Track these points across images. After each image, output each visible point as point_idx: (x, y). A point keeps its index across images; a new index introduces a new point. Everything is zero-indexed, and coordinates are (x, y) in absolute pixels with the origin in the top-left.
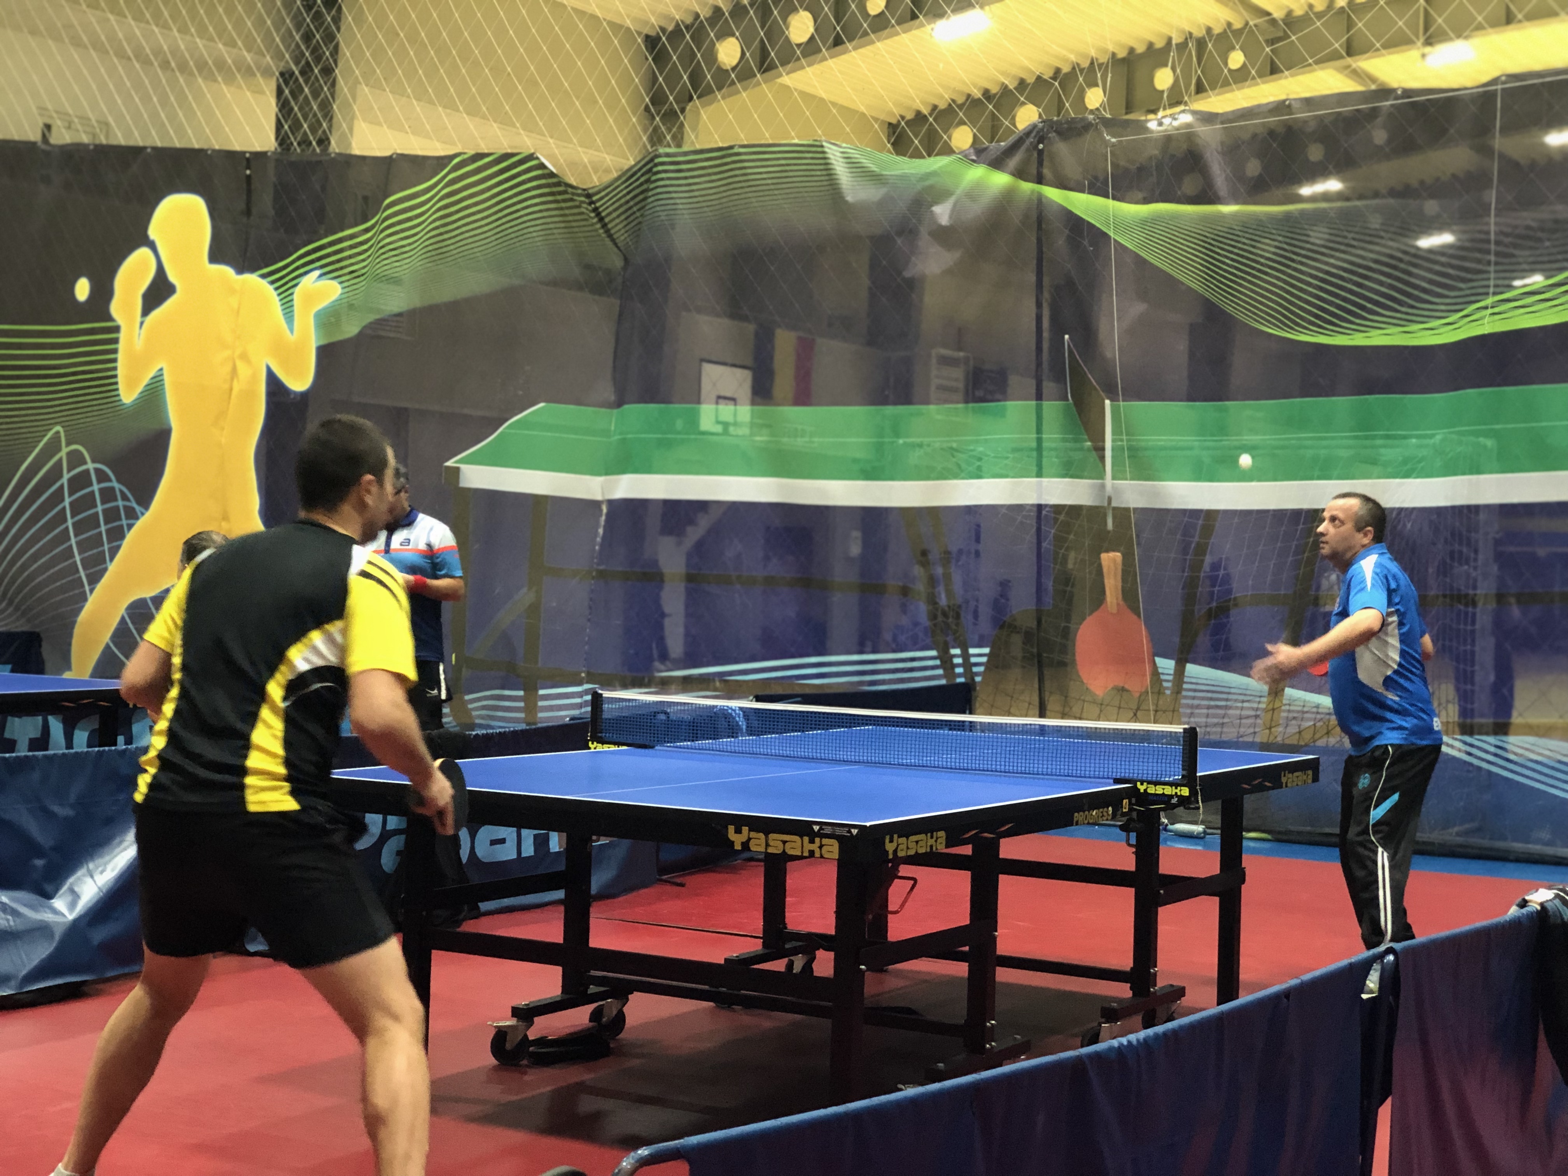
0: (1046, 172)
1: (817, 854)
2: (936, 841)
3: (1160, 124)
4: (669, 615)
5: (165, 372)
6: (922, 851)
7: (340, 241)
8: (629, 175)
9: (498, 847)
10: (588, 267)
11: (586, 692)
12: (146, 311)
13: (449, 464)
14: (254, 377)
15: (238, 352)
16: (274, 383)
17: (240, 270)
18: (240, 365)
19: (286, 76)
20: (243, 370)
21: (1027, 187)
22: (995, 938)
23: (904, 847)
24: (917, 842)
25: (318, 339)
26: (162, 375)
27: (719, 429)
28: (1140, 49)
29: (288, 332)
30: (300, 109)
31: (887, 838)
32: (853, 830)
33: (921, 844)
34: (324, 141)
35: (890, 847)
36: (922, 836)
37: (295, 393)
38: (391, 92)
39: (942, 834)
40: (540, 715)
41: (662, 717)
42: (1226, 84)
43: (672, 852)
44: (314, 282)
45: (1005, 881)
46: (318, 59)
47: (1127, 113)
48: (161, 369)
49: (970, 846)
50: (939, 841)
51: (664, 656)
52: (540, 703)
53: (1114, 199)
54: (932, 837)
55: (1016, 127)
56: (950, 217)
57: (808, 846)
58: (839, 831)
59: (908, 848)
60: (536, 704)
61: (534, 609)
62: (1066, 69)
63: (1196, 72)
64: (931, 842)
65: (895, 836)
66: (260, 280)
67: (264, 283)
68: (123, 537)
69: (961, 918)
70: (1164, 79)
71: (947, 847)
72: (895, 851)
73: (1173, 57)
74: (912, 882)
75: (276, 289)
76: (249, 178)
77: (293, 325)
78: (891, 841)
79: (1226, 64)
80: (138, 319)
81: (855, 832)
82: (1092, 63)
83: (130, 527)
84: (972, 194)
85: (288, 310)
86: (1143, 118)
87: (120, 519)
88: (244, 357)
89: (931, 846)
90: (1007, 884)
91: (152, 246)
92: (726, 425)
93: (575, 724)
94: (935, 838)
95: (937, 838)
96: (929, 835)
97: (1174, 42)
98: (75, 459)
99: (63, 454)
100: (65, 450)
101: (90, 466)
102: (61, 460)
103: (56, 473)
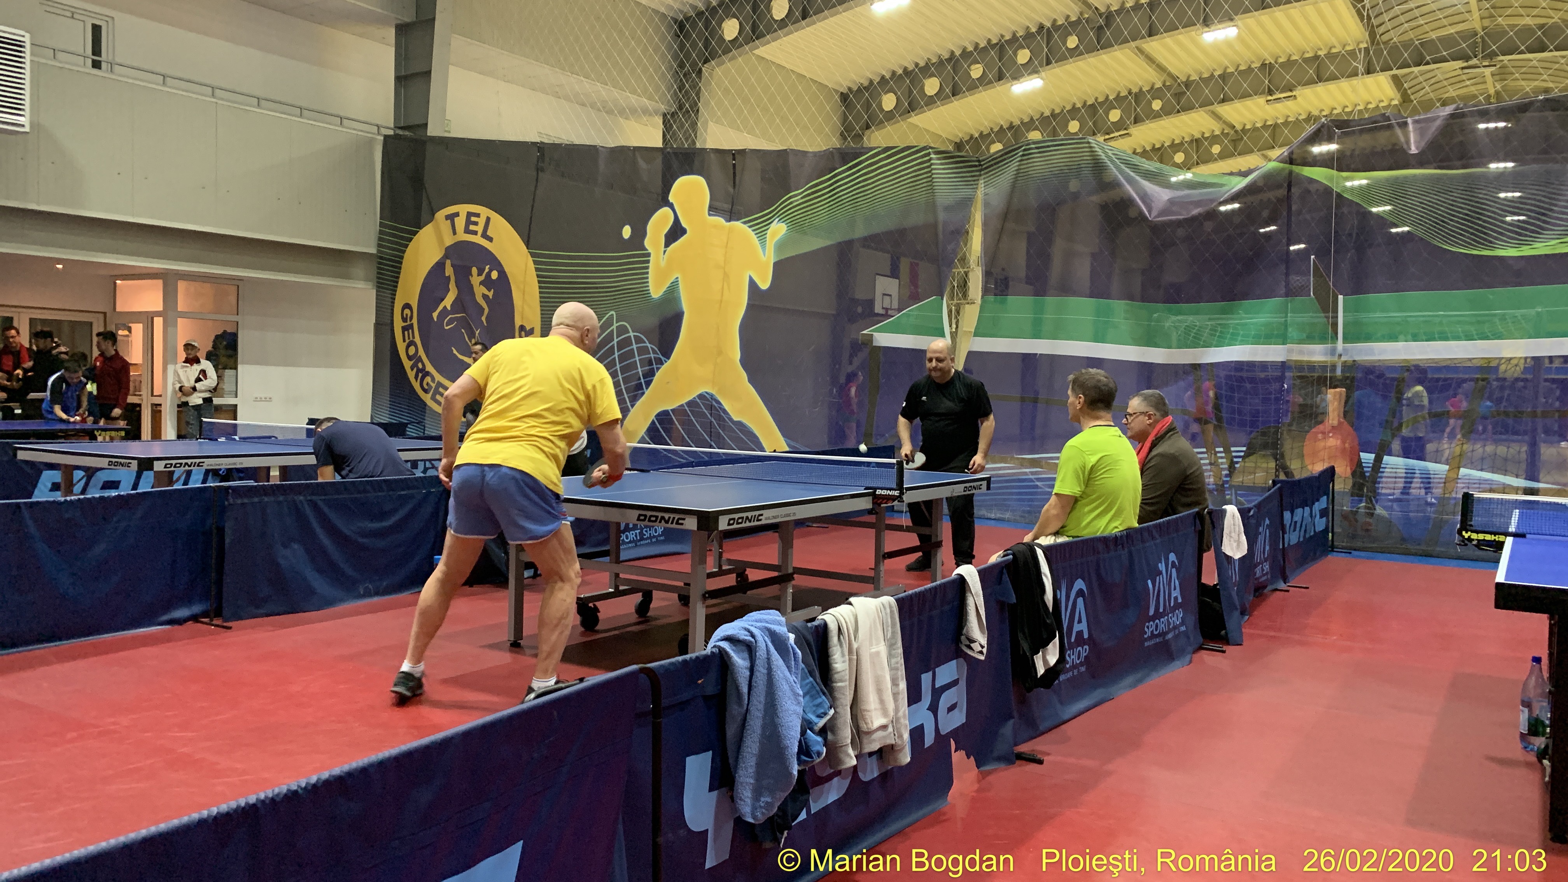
5: (679, 279)
12: (667, 245)
13: (864, 332)
14: (741, 283)
17: (728, 220)
25: (773, 258)
26: (677, 281)
29: (762, 255)
37: (763, 289)
48: (677, 278)
66: (743, 225)
67: (745, 227)
68: (654, 375)
75: (755, 229)
76: (734, 164)
77: (764, 249)
80: (661, 250)
91: (671, 206)
98: (622, 330)
99: (614, 327)
100: (615, 325)
101: (632, 334)
102: (613, 330)
103: (609, 338)
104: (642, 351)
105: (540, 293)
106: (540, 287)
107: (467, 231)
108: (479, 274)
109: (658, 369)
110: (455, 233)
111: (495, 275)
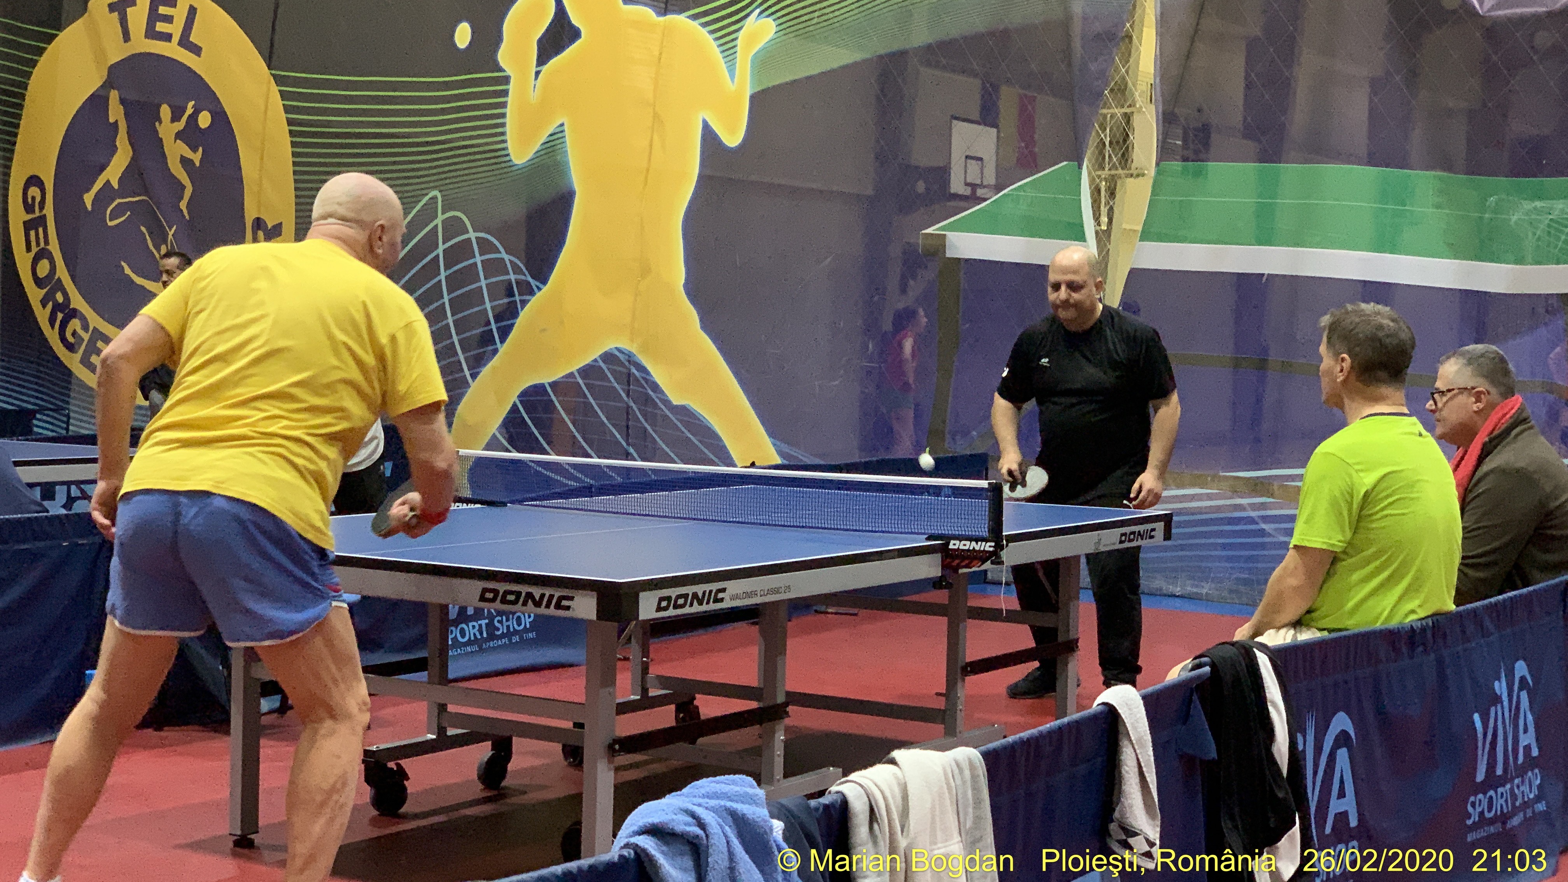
5: (567, 128)
12: (542, 60)
25: (753, 86)
26: (563, 131)
29: (729, 79)
37: (728, 147)
44: (755, 21)
48: (562, 125)
66: (688, 21)
67: (695, 25)
68: (514, 315)
80: (533, 69)
87: (512, 295)
98: (453, 227)
99: (439, 221)
100: (441, 217)
101: (472, 235)
102: (436, 226)
103: (430, 242)
104: (494, 267)
105: (294, 154)
106: (294, 144)
107: (151, 33)
108: (175, 118)
109: (524, 303)
110: (126, 37)
111: (205, 120)
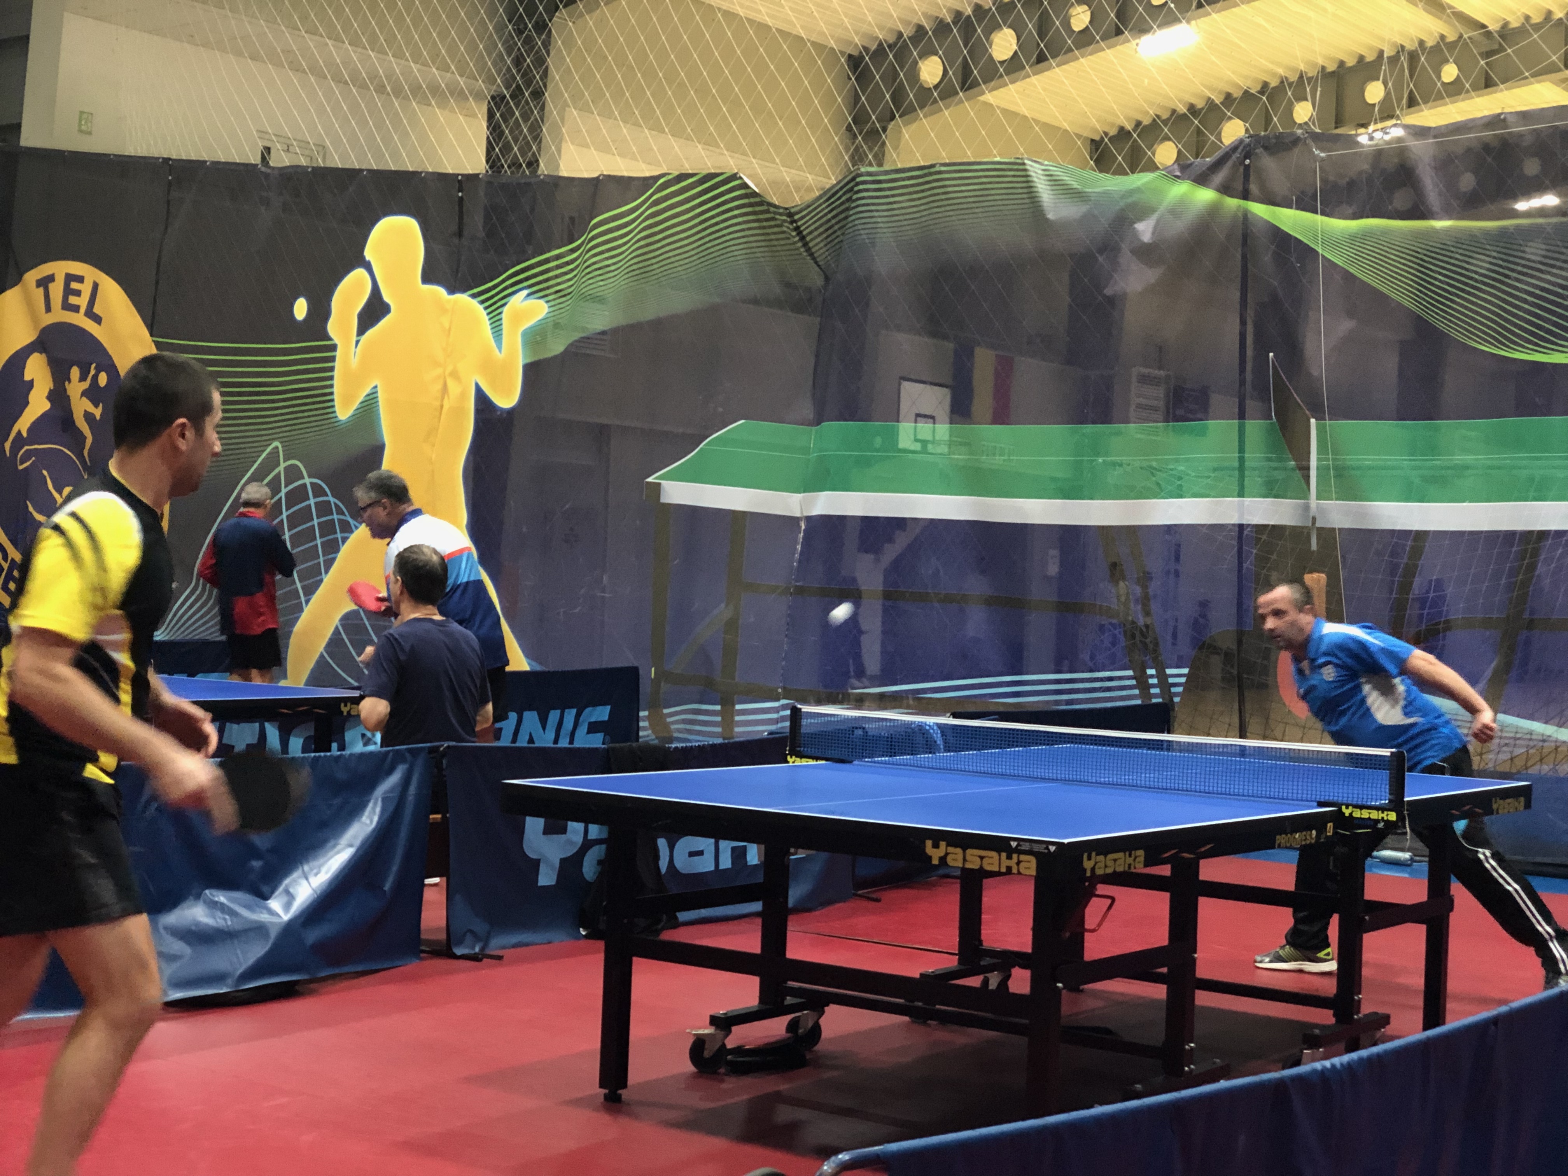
0: (1254, 188)
1: (1015, 871)
2: (1135, 860)
3: (1371, 138)
4: (867, 632)
5: (379, 389)
6: (1120, 869)
7: (547, 261)
8: (830, 195)
9: (696, 859)
10: (788, 285)
11: (784, 707)
12: (361, 331)
13: (650, 480)
14: (463, 395)
15: (450, 369)
16: (483, 401)
17: (452, 291)
18: (451, 383)
19: (497, 100)
20: (454, 388)
21: (1232, 203)
22: (1194, 961)
23: (1102, 865)
24: (1115, 860)
25: (525, 357)
26: (376, 392)
27: (918, 447)
28: (1351, 62)
29: (497, 351)
30: (511, 132)
31: (1085, 856)
32: (1050, 847)
33: (1119, 862)
34: (533, 164)
35: (1088, 865)
36: (1120, 855)
37: (501, 409)
38: (598, 115)
39: (1141, 853)
40: (737, 729)
41: (860, 732)
42: (1439, 97)
43: (868, 867)
44: (522, 301)
45: (1204, 903)
46: (528, 84)
47: (1336, 128)
48: (376, 387)
49: (1169, 867)
50: (1138, 859)
51: (860, 673)
52: (737, 718)
53: (1323, 214)
54: (1130, 856)
55: (1221, 142)
56: (1153, 233)
57: (1005, 863)
58: (1037, 848)
59: (1106, 866)
60: (733, 720)
61: (731, 625)
62: (1274, 83)
63: (1408, 85)
64: (1130, 860)
65: (1094, 854)
66: (470, 299)
67: (474, 302)
68: (337, 550)
69: (1160, 937)
70: (1375, 92)
71: (1146, 866)
72: (1093, 869)
73: (1385, 70)
74: (1109, 901)
75: (486, 308)
76: (461, 198)
77: (501, 344)
78: (1089, 858)
79: (1439, 77)
80: (354, 338)
81: (1052, 848)
82: (1301, 77)
83: (344, 540)
84: (1175, 211)
85: (497, 329)
86: (1353, 132)
87: (336, 533)
88: (455, 375)
89: (1130, 865)
90: (1207, 907)
91: (368, 267)
92: (924, 443)
93: (773, 739)
94: (1133, 858)
95: (1136, 858)
96: (1127, 853)
97: (1385, 56)
98: (292, 474)
99: (281, 467)
100: (283, 465)
102: (279, 472)
107: (66, 306)
108: (82, 378)
110: (48, 309)
111: (103, 379)
